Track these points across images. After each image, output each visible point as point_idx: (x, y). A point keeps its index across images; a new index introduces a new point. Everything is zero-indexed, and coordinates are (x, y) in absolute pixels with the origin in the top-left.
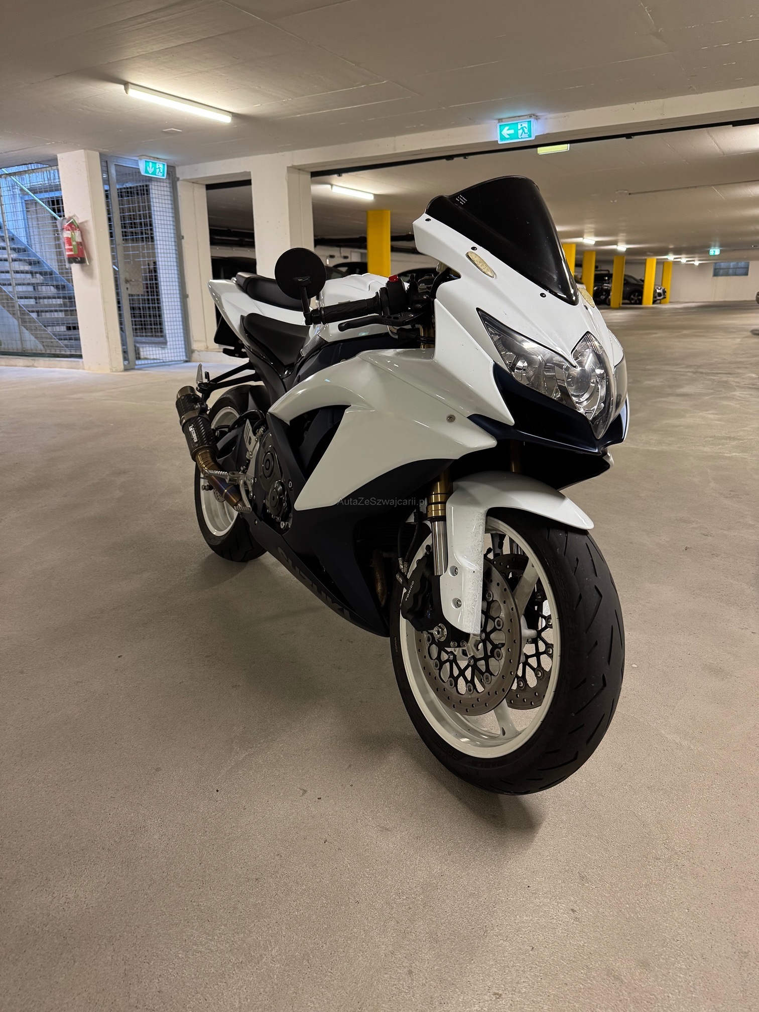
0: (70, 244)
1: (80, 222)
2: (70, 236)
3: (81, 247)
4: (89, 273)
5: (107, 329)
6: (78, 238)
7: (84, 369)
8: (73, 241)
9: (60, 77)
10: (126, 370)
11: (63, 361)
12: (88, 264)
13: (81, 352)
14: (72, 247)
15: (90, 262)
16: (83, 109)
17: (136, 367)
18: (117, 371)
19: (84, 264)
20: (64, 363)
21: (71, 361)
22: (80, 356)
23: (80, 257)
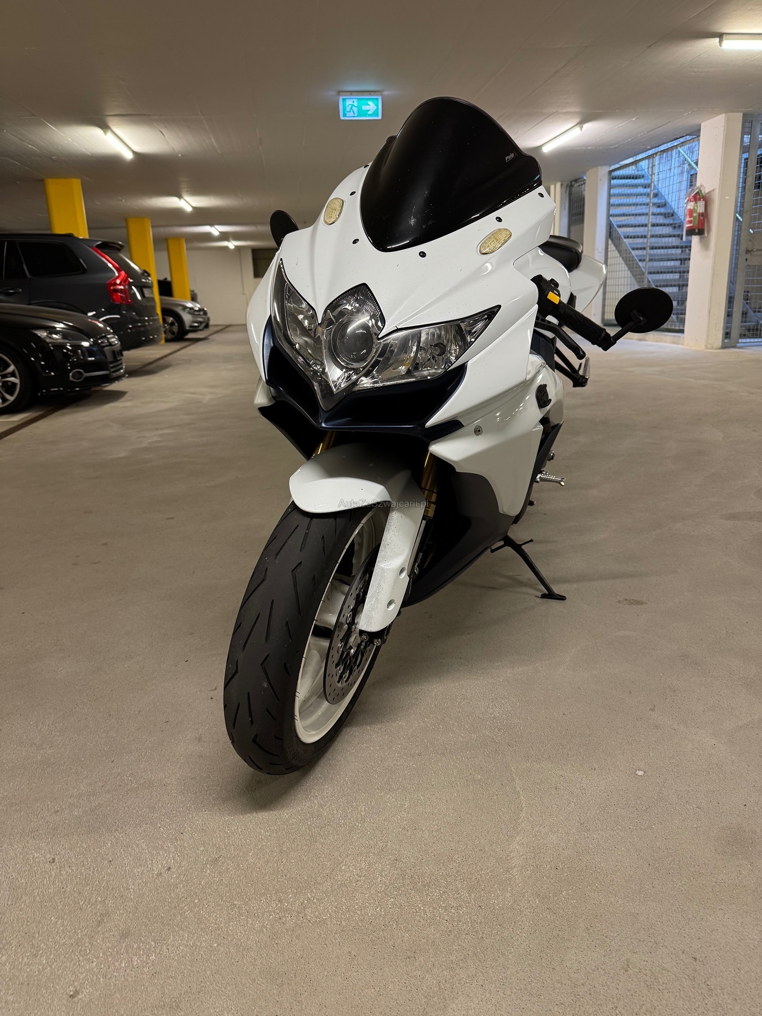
0: (691, 216)
1: (706, 192)
2: (692, 208)
3: (702, 218)
4: (705, 245)
5: (710, 303)
6: (700, 208)
7: (683, 345)
8: (694, 212)
9: (652, 47)
10: (724, 347)
11: (666, 335)
12: (706, 235)
13: (684, 327)
14: (692, 219)
15: (708, 233)
16: (695, 72)
17: (738, 345)
18: (712, 348)
19: (702, 236)
20: (668, 337)
21: (675, 336)
22: (682, 331)
23: (700, 228)
